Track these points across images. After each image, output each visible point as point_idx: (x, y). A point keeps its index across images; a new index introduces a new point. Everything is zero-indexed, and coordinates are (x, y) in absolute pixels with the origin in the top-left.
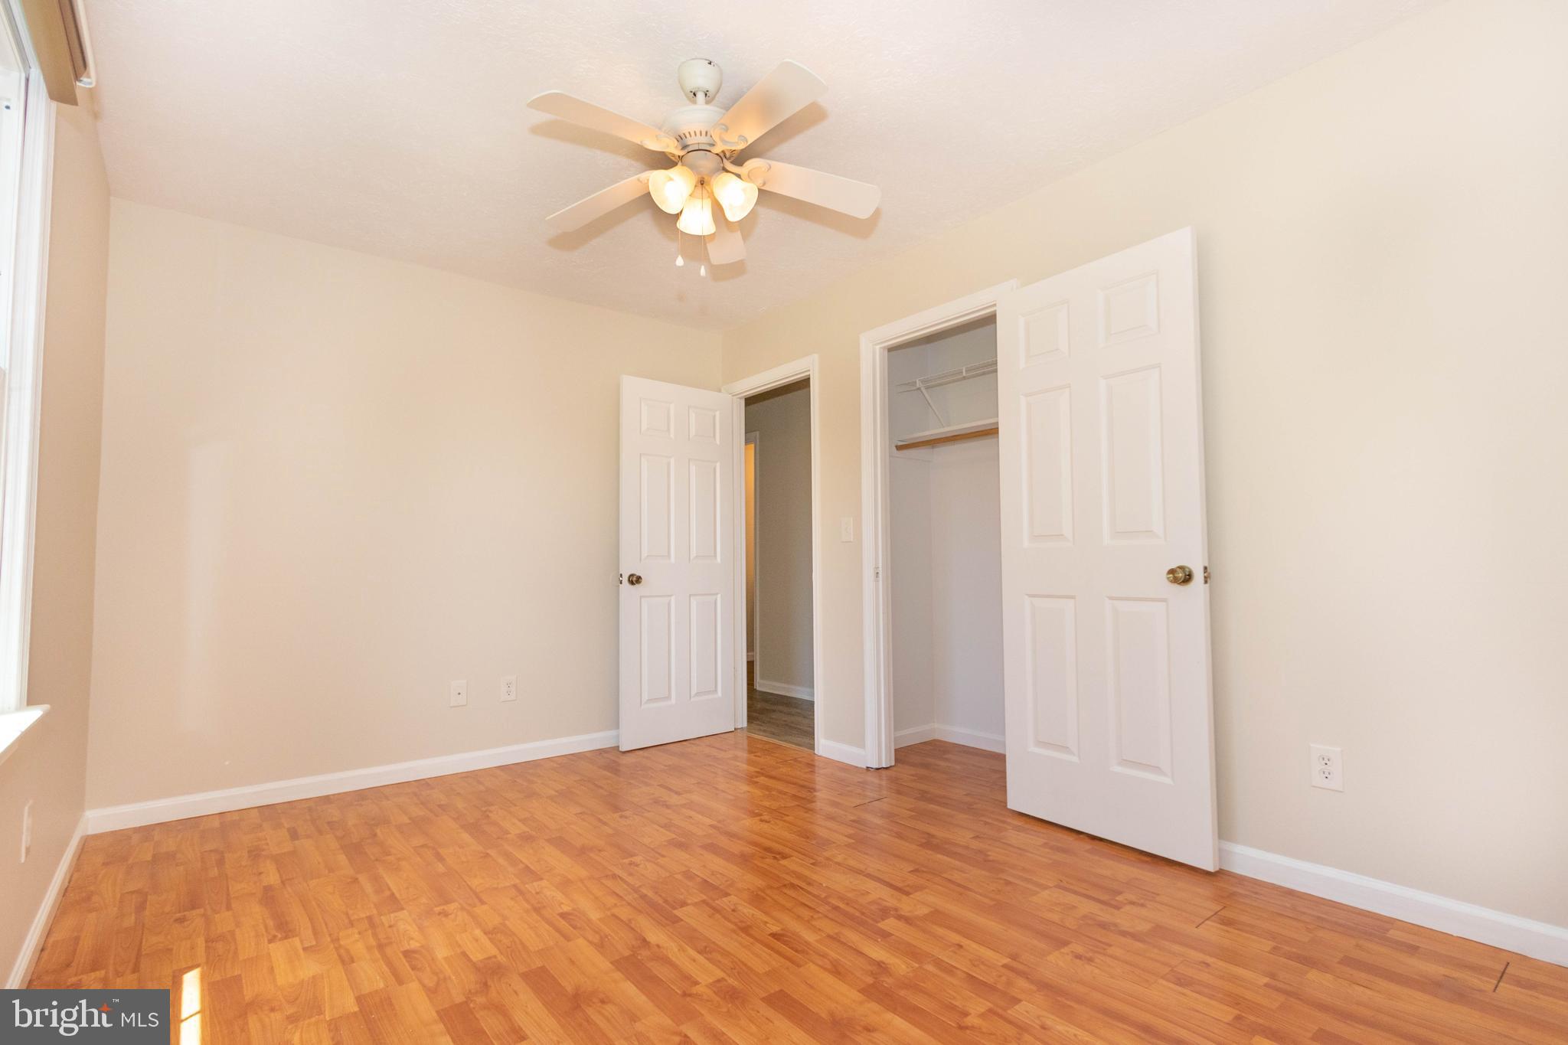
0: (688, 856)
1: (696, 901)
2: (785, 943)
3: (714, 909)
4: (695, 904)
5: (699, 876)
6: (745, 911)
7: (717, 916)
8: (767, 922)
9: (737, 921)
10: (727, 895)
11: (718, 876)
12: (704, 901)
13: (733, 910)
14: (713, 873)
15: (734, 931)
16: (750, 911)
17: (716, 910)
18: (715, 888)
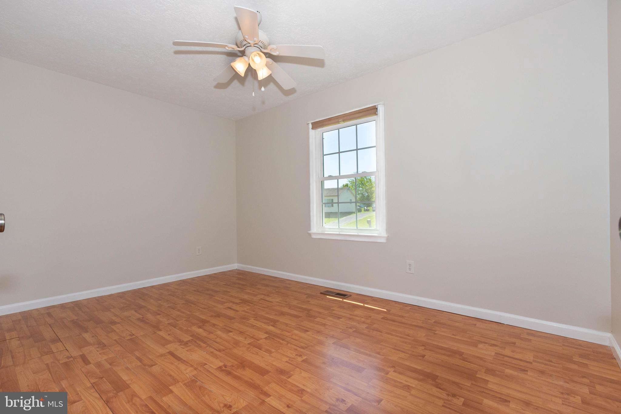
0: (274, 363)
1: (261, 340)
2: (228, 330)
3: (254, 338)
4: (261, 339)
5: (264, 351)
6: (241, 338)
7: (251, 336)
8: (234, 335)
9: (245, 335)
10: (249, 344)
11: (255, 353)
12: (258, 340)
13: (246, 338)
14: (257, 353)
15: (245, 332)
16: (239, 338)
17: (252, 337)
18: (255, 346)
